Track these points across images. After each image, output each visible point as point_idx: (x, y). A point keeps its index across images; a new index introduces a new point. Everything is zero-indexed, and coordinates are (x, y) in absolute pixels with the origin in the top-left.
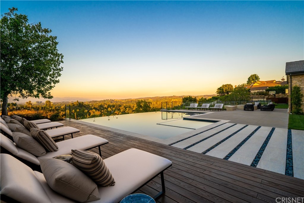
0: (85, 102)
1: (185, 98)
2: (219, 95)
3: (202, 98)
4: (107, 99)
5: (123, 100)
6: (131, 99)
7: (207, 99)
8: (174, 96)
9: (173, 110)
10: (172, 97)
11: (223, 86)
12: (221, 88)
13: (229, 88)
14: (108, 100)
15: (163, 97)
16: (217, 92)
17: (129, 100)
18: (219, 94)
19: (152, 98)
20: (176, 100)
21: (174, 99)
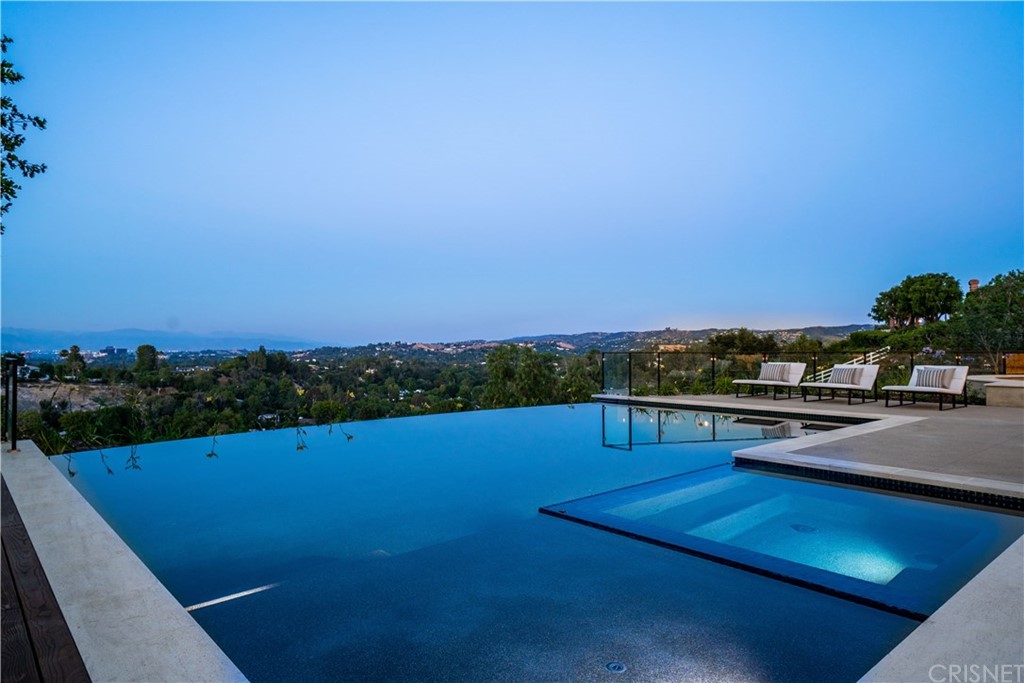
0: (294, 353)
1: (719, 338)
2: (884, 327)
3: (803, 338)
4: (383, 342)
5: (448, 346)
6: (483, 342)
7: (826, 345)
8: (668, 330)
9: (666, 394)
10: (658, 333)
11: (910, 282)
12: (894, 290)
13: (937, 294)
14: (387, 344)
15: (621, 334)
16: (874, 310)
17: (473, 347)
18: (883, 323)
19: (574, 336)
20: (679, 346)
21: (669, 344)
